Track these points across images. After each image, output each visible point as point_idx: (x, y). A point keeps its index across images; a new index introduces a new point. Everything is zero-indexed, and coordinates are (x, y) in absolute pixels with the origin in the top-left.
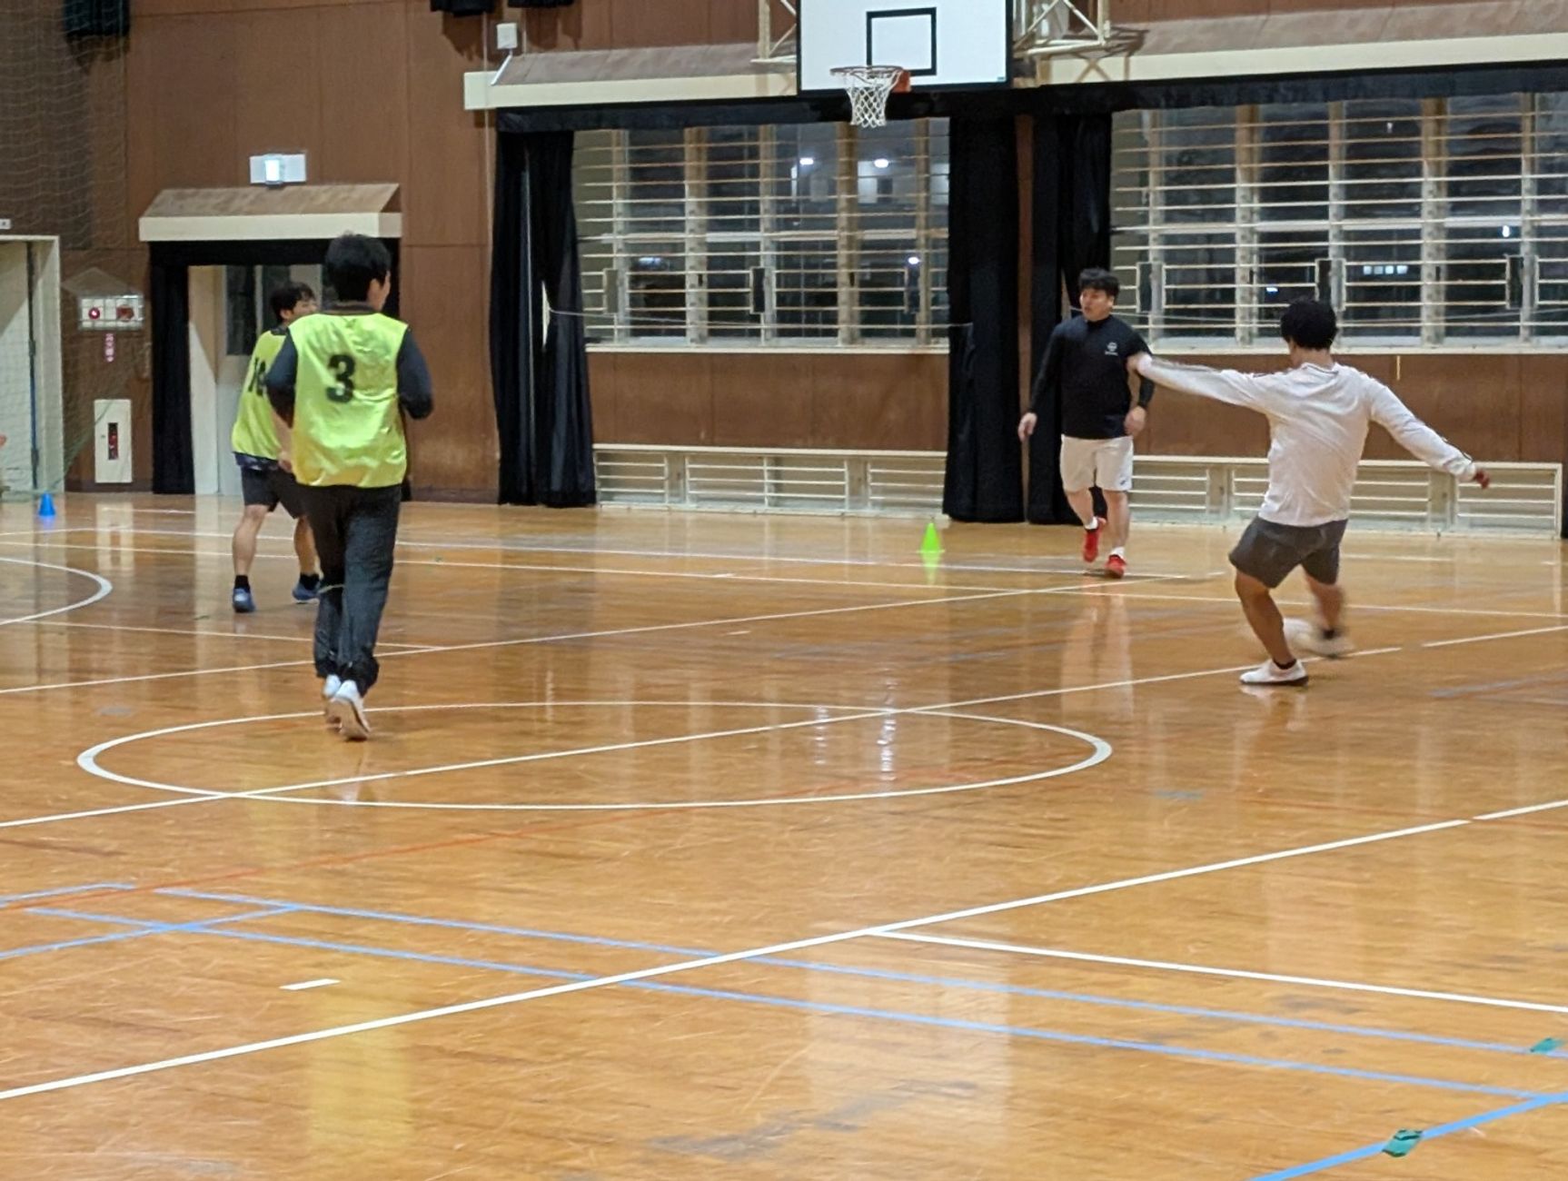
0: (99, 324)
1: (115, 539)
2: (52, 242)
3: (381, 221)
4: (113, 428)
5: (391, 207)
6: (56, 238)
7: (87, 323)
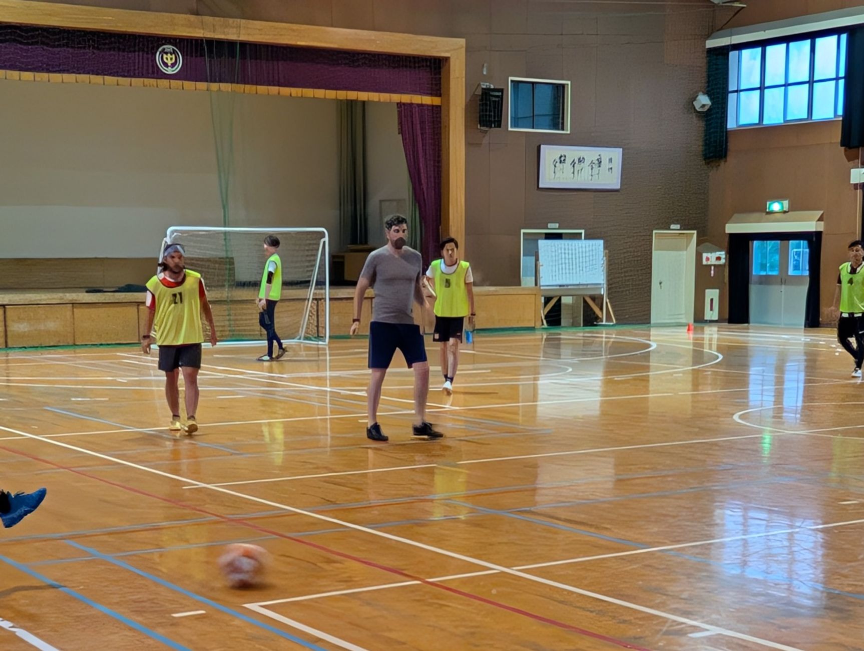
0: (709, 263)
1: (710, 340)
2: (694, 233)
3: (816, 225)
4: (712, 300)
5: (820, 219)
6: (695, 232)
7: (704, 262)
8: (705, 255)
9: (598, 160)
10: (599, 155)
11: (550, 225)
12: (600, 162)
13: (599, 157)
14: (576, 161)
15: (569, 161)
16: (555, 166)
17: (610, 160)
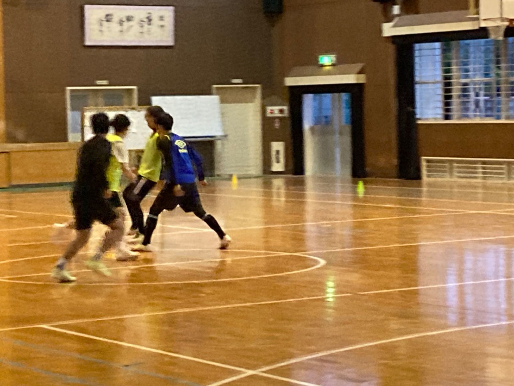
0: (273, 115)
3: (357, 77)
4: (278, 152)
6: (259, 86)
7: (269, 115)
8: (269, 109)
9: (148, 18)
10: (149, 13)
11: (99, 82)
12: (150, 20)
13: (147, 15)
14: (124, 19)
15: (116, 19)
16: (101, 25)
17: (161, 18)
